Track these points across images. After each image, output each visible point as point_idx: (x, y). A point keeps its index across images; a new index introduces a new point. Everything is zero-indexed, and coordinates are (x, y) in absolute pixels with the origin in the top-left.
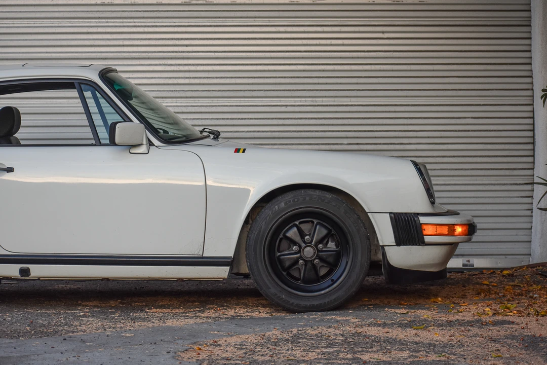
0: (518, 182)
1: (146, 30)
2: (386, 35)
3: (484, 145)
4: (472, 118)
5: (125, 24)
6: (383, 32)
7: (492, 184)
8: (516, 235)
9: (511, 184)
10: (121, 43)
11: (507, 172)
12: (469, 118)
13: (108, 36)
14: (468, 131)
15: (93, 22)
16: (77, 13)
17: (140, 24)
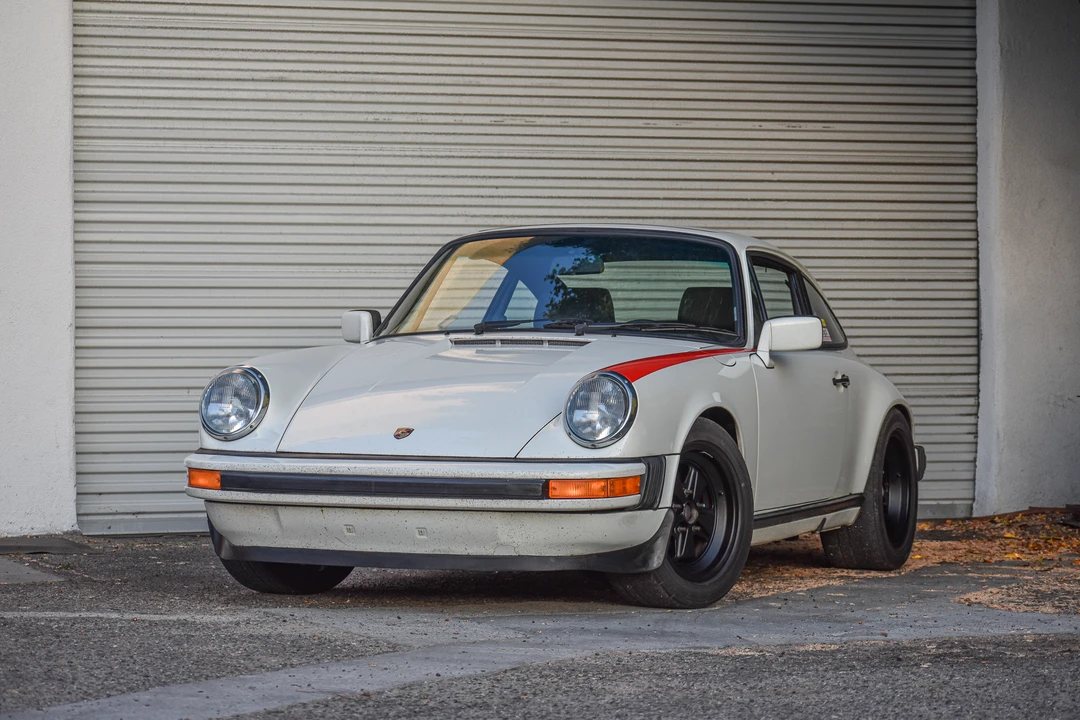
0: (956, 393)
1: (440, 162)
2: (777, 176)
3: (910, 339)
4: (894, 299)
5: (407, 153)
6: (773, 172)
7: (920, 397)
8: (953, 471)
9: (948, 396)
10: (402, 181)
11: (941, 379)
12: (889, 299)
13: (383, 171)
14: (889, 318)
15: (361, 149)
16: (338, 134)
17: (429, 154)
